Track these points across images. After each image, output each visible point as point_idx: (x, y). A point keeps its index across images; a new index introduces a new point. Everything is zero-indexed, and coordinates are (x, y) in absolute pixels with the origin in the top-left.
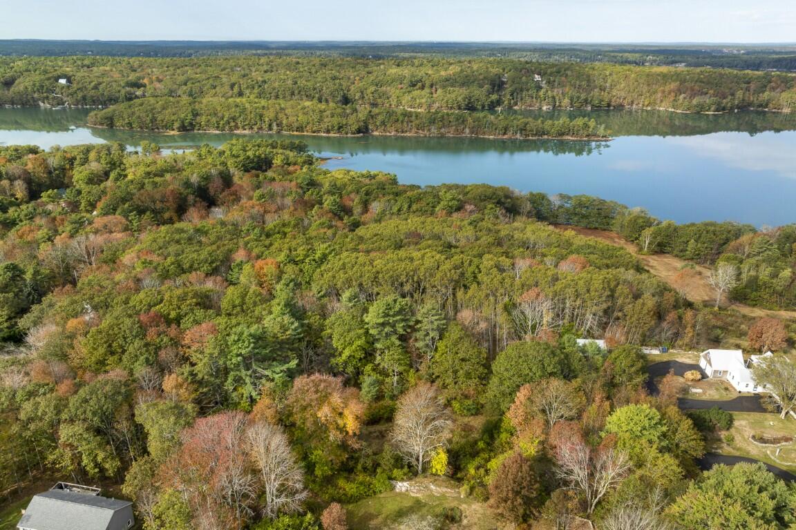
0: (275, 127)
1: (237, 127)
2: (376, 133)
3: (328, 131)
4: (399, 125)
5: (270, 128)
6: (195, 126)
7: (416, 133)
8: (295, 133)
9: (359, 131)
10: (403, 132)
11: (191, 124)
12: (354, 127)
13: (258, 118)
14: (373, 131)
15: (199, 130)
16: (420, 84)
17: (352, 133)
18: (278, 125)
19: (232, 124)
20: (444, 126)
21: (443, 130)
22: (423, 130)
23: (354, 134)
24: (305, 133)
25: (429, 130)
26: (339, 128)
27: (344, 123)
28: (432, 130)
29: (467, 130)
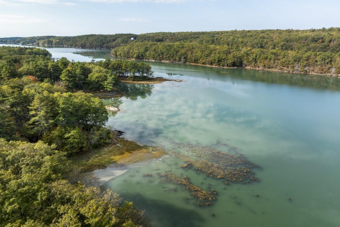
0: (183, 60)
2: (248, 68)
5: (180, 60)
6: (144, 57)
7: (281, 69)
8: (193, 64)
9: (234, 64)
10: (269, 68)
11: (142, 55)
12: (230, 62)
14: (246, 66)
17: (228, 66)
18: (185, 58)
20: (309, 65)
21: (306, 69)
22: (288, 67)
23: (230, 66)
24: (199, 64)
25: (293, 67)
26: (219, 61)
27: (223, 58)
28: (296, 68)
29: (333, 70)
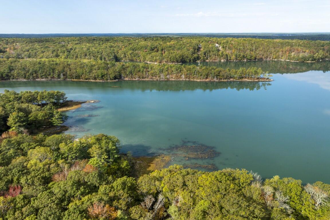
0: (62, 77)
1: (37, 77)
2: (127, 79)
3: (95, 79)
4: (140, 74)
5: (59, 76)
6: (10, 76)
7: (151, 78)
8: (75, 80)
9: (115, 78)
10: (143, 78)
11: (7, 75)
12: (112, 76)
13: (51, 70)
14: (124, 78)
15: (13, 79)
16: (156, 49)
17: (111, 80)
18: (64, 75)
19: (35, 75)
20: (168, 74)
21: (168, 77)
22: (156, 77)
23: (112, 80)
24: (81, 80)
25: (159, 76)
26: (102, 76)
27: (105, 73)
28: (162, 77)
29: (183, 76)
